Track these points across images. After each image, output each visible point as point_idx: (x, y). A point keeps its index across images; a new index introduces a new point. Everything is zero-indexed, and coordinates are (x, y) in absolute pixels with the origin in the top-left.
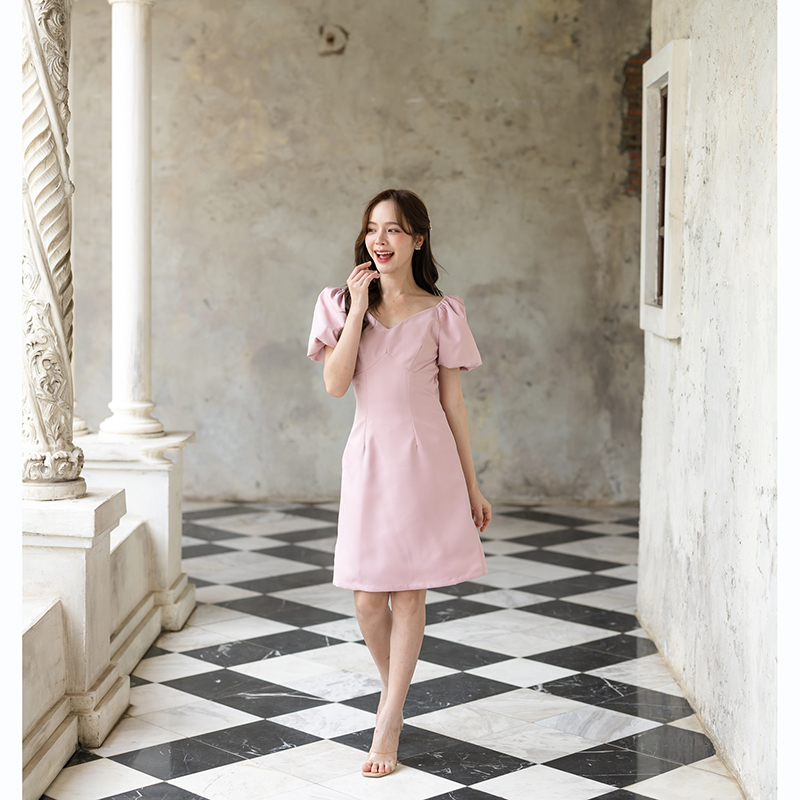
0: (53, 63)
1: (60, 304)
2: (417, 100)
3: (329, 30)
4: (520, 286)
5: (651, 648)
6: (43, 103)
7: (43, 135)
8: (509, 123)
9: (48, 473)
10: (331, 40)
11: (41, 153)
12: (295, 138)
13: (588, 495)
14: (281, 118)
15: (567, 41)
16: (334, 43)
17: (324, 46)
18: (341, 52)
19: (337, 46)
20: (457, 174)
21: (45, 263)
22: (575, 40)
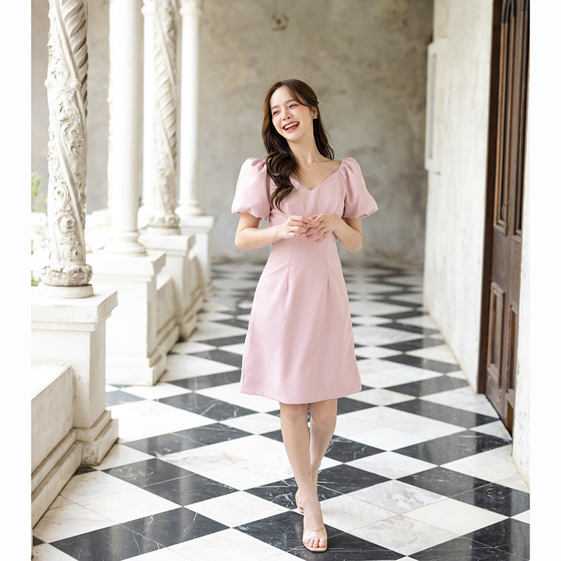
0: (171, 51)
1: (172, 152)
2: (323, 54)
3: (279, 17)
4: (375, 150)
5: (427, 314)
6: (166, 69)
7: (166, 82)
8: (370, 66)
9: (167, 224)
10: (279, 22)
11: (166, 90)
12: (260, 73)
13: (408, 258)
14: (252, 62)
15: (400, 24)
16: (280, 23)
17: (275, 25)
18: (284, 28)
19: (282, 25)
20: (342, 92)
21: (167, 135)
22: (405, 23)
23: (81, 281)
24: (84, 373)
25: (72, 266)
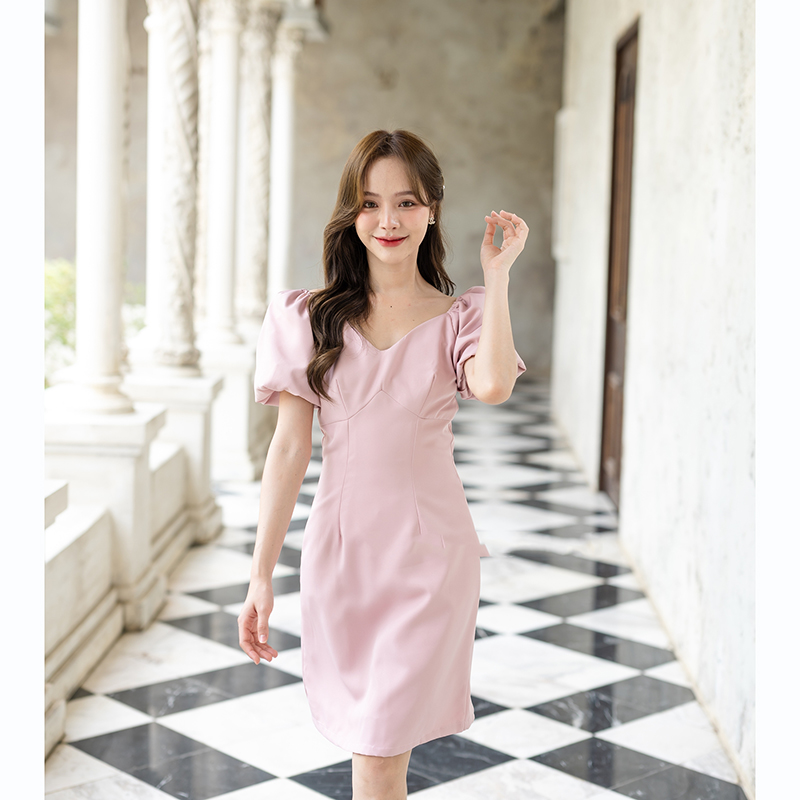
23: (191, 362)
24: (195, 453)
25: (182, 348)
